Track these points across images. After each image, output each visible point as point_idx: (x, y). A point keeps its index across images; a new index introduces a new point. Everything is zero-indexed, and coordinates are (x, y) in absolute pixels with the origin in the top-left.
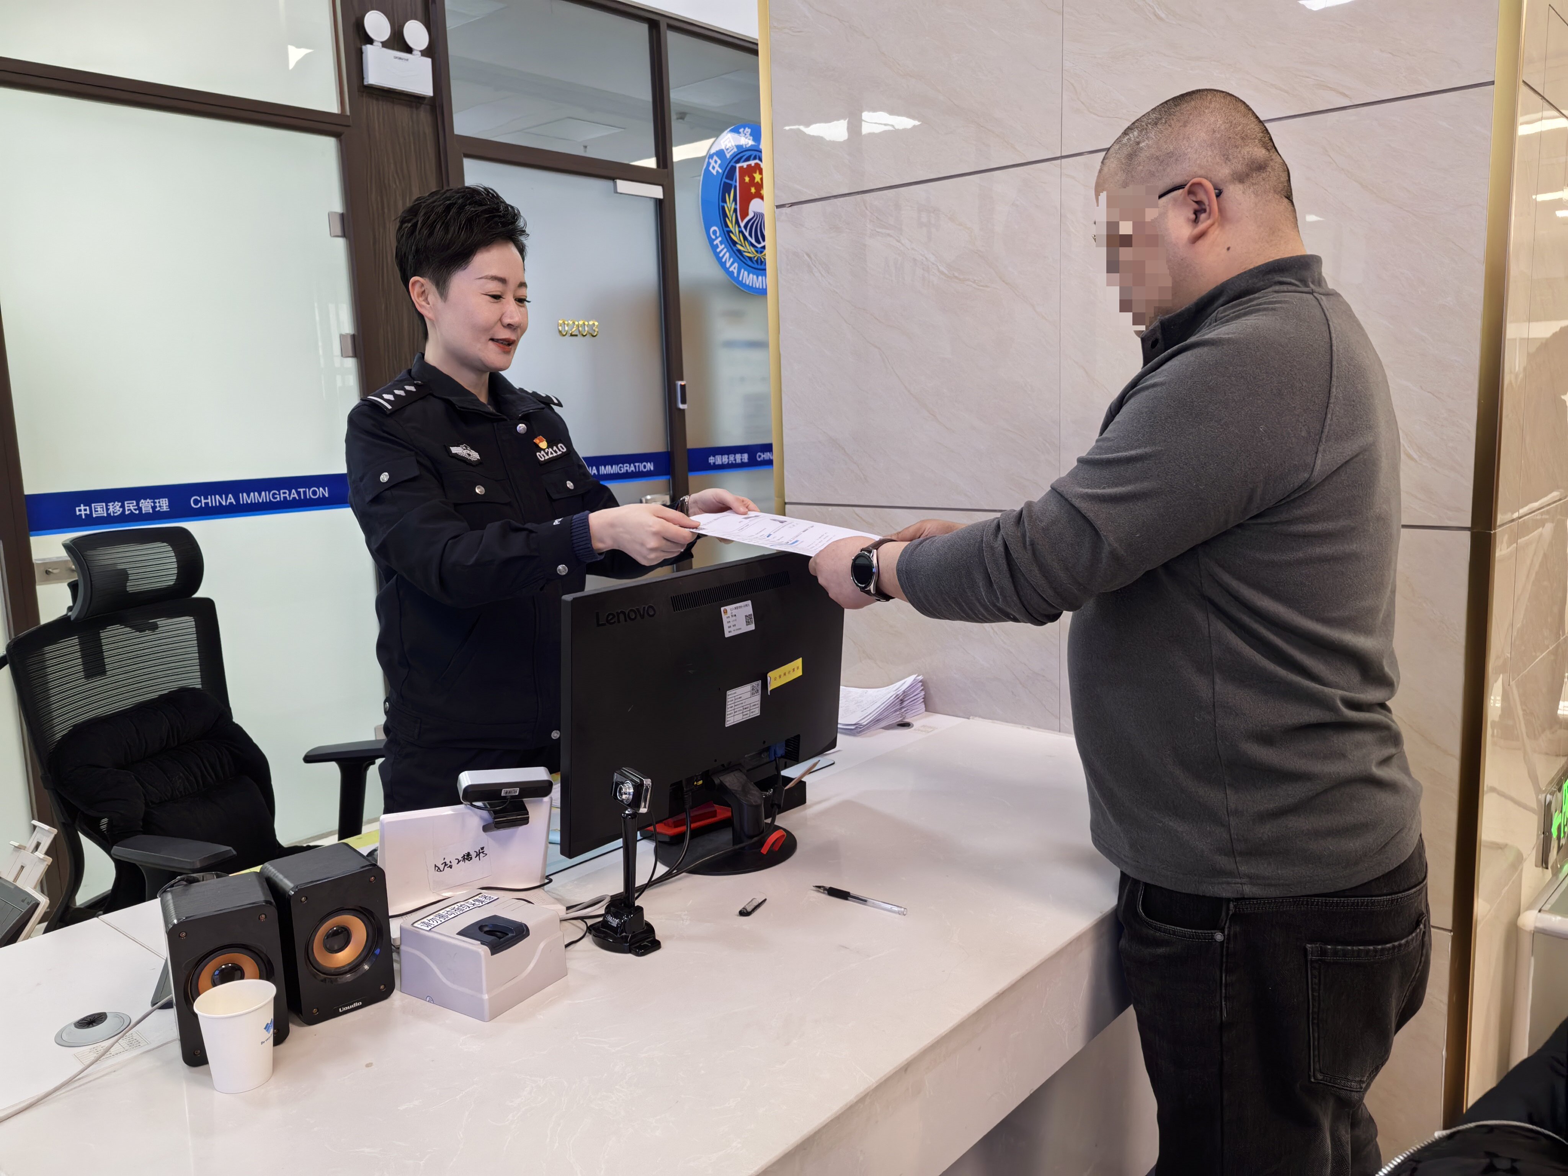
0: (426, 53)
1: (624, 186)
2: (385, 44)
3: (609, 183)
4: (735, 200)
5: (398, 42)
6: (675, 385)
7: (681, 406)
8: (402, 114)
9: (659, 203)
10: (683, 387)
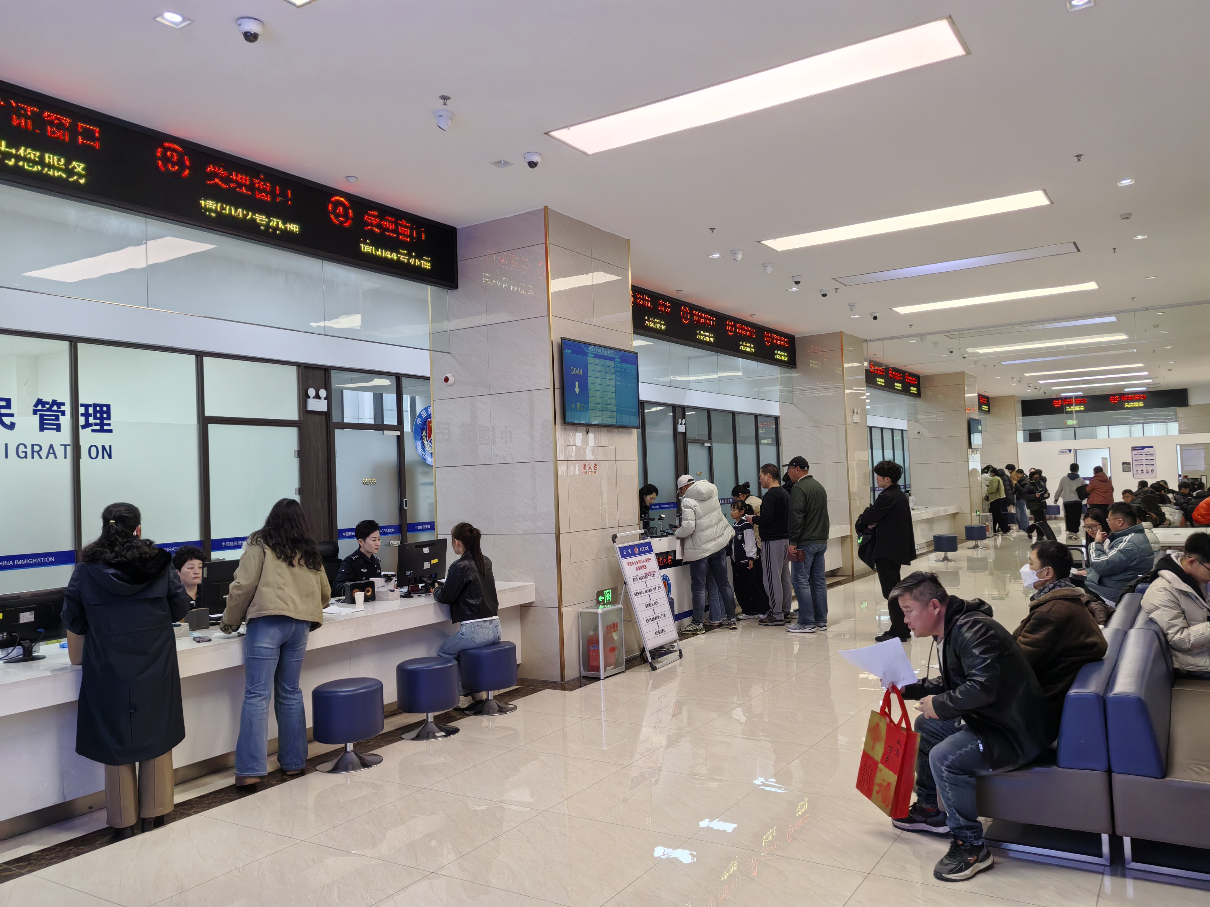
0: (325, 399)
1: (386, 432)
2: (314, 398)
3: (382, 432)
4: (426, 433)
5: (318, 397)
6: (403, 500)
7: (405, 508)
8: (317, 417)
9: (398, 437)
10: (406, 501)
